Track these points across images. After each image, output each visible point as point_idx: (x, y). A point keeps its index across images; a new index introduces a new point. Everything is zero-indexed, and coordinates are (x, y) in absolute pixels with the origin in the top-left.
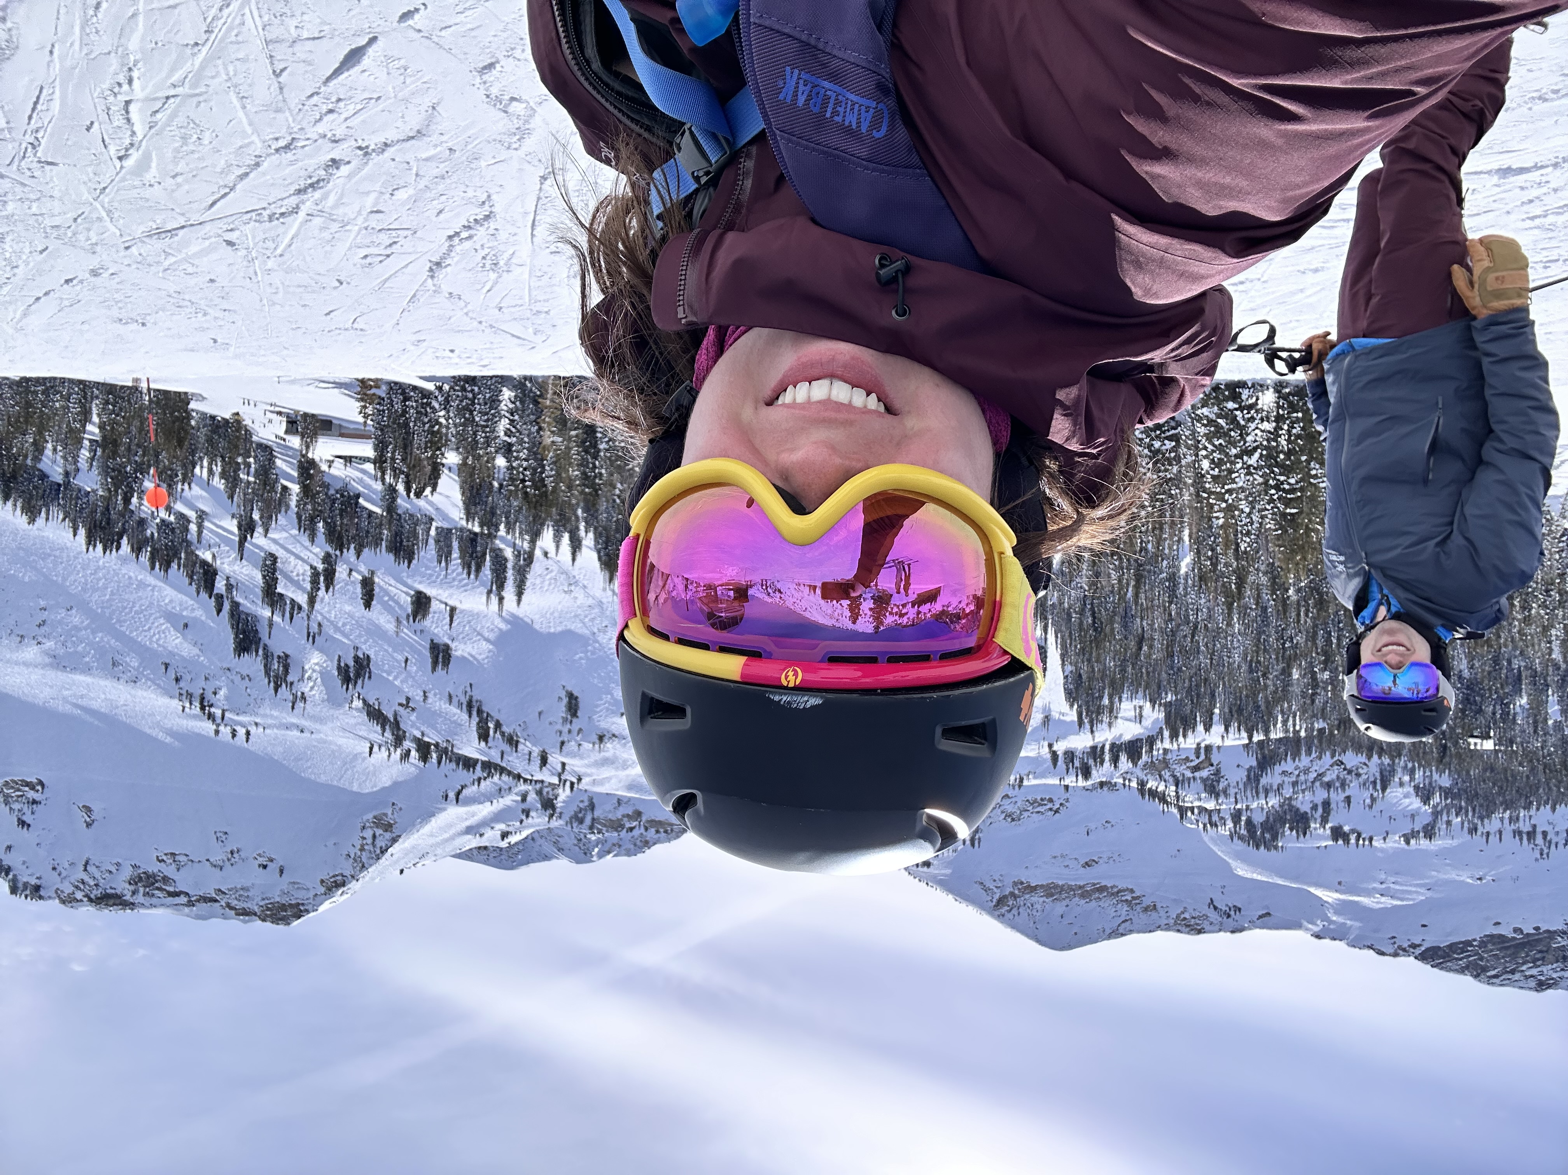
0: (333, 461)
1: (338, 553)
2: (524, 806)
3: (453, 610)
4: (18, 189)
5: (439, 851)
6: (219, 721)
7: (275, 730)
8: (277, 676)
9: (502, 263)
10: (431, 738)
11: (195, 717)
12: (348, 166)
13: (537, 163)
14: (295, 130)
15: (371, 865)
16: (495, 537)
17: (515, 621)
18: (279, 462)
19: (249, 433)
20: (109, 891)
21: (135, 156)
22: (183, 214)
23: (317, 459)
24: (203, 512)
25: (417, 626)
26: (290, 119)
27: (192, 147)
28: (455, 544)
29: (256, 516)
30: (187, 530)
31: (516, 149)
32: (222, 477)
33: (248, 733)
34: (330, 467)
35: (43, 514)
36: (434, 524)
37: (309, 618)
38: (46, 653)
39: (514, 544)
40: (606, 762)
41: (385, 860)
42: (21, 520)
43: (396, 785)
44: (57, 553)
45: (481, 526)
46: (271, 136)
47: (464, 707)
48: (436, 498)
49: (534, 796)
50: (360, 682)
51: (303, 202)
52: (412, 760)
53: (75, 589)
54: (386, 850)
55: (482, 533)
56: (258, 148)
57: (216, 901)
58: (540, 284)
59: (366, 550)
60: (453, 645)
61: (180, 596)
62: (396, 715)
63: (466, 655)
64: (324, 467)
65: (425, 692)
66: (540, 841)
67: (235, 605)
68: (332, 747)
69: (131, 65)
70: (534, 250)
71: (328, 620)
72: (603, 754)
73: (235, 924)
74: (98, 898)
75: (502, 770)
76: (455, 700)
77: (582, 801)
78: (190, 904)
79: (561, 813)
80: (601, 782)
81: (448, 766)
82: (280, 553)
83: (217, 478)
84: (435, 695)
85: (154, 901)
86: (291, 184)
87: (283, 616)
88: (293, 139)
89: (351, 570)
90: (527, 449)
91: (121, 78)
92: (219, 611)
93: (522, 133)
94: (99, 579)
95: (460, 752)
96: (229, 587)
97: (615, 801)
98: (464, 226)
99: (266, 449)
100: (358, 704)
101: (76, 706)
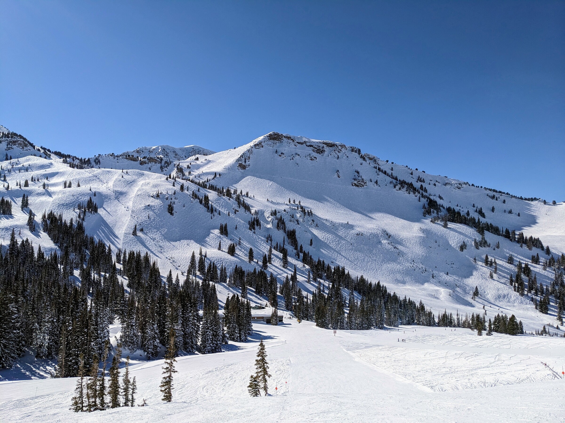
0: (266, 306)
1: (262, 270)
2: (190, 170)
3: (219, 249)
6: (299, 206)
7: (281, 202)
8: (281, 222)
10: (226, 198)
11: (307, 207)
16: (203, 280)
20: (331, 148)
23: (271, 307)
24: (309, 282)
25: (233, 242)
28: (219, 276)
29: (291, 282)
30: (313, 276)
32: (303, 296)
33: (290, 202)
34: (267, 304)
35: (359, 278)
36: (228, 283)
37: (271, 244)
38: (355, 230)
39: (196, 277)
40: (156, 186)
41: (241, 153)
42: (366, 277)
43: (239, 181)
45: (209, 284)
47: (214, 209)
48: (227, 294)
49: (186, 174)
50: (253, 220)
52: (233, 190)
54: (241, 156)
55: (209, 281)
59: (252, 271)
60: (219, 235)
62: (240, 207)
65: (229, 216)
66: (183, 155)
67: (296, 249)
71: (264, 243)
72: (157, 189)
73: (291, 134)
74: (334, 146)
75: (198, 184)
76: (218, 213)
77: (166, 170)
78: (305, 142)
79: (175, 166)
80: (158, 178)
81: (220, 187)
82: (282, 268)
83: (305, 295)
84: (225, 215)
85: (317, 144)
87: (280, 245)
89: (257, 263)
92: (301, 246)
95: (215, 192)
96: (298, 256)
97: (151, 170)
99: (289, 309)
100: (253, 211)
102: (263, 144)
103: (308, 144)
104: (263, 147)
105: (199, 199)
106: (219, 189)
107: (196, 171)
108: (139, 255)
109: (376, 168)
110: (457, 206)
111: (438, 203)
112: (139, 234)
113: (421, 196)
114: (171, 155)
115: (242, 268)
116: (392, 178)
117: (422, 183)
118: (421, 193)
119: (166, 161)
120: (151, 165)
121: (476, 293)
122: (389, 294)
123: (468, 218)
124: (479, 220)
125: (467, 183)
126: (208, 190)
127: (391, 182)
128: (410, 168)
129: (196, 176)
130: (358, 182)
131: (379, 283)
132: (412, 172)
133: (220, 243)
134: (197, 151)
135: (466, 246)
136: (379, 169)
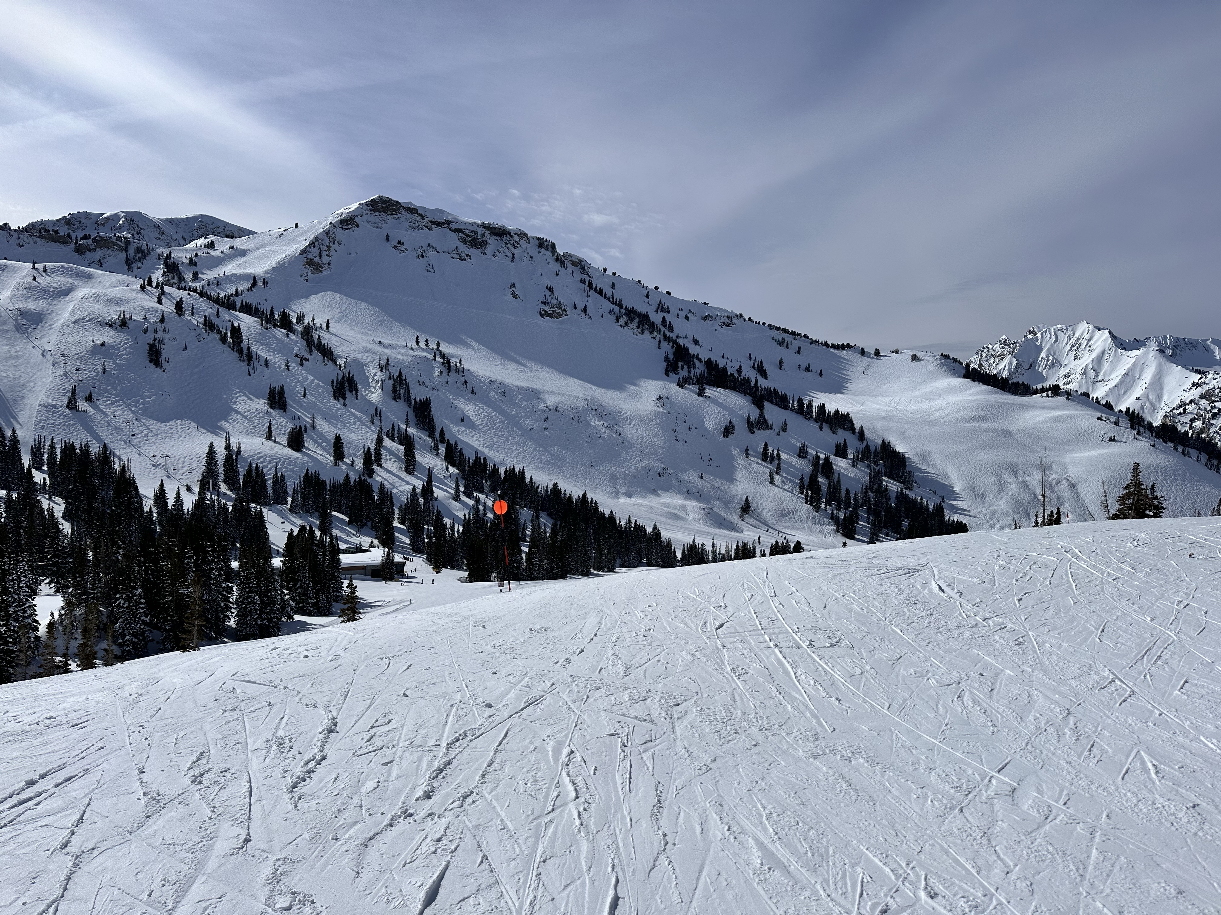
0: (370, 547)
1: (363, 478)
2: (195, 269)
3: (269, 437)
4: (625, 710)
5: (267, 239)
6: (437, 352)
7: (399, 344)
8: (401, 384)
9: (275, 747)
10: (280, 333)
11: (453, 356)
12: (417, 796)
13: (256, 853)
14: (462, 814)
15: (321, 233)
16: (236, 500)
17: (214, 428)
18: (408, 541)
19: (429, 560)
20: (499, 238)
21: (564, 757)
22: (524, 720)
23: (381, 548)
24: (456, 500)
25: (297, 423)
26: (467, 822)
27: (530, 775)
28: (270, 491)
29: (421, 500)
30: (465, 487)
31: (279, 860)
32: (446, 525)
33: (418, 343)
34: (372, 542)
35: (549, 489)
36: (289, 506)
37: (381, 428)
38: (543, 401)
39: (218, 496)
40: (118, 302)
41: (311, 237)
42: (561, 485)
43: (307, 297)
44: (540, 465)
45: (249, 508)
46: (478, 803)
47: (254, 357)
48: (288, 527)
49: (186, 276)
50: (340, 378)
51: (445, 755)
52: (295, 315)
53: (529, 443)
54: (310, 244)
55: (248, 503)
56: (485, 790)
57: (431, 222)
58: (236, 737)
59: (342, 481)
60: (267, 408)
61: (467, 441)
62: (311, 352)
63: (256, 400)
64: (376, 542)
65: (288, 369)
66: (178, 236)
67: (432, 435)
68: (357, 329)
69: (582, 829)
70: (246, 767)
71: (366, 426)
72: (121, 309)
73: (417, 203)
74: (506, 234)
75: (217, 301)
76: (263, 363)
77: (139, 268)
78: (448, 222)
79: (159, 259)
80: (120, 284)
81: (265, 307)
82: (404, 475)
83: (448, 524)
84: (279, 367)
85: (471, 228)
86: (456, 767)
87: (399, 428)
88: (462, 806)
89: (352, 465)
90: (211, 579)
91: (585, 815)
92: (442, 430)
93: (276, 878)
94: (516, 449)
95: (255, 319)
96: (436, 449)
97: (104, 265)
98: (313, 771)
99: (417, 549)
100: (341, 362)
101: (525, 366)
102: (357, 219)
103: (453, 226)
104: (358, 226)
105: (219, 332)
106: (263, 311)
107: (208, 272)
108: (86, 451)
109: (584, 283)
110: (723, 357)
111: (691, 352)
112: (82, 405)
113: (662, 337)
114: (150, 235)
115: (318, 474)
116: (612, 303)
117: (665, 314)
118: (662, 332)
119: (137, 247)
120: (102, 255)
121: (746, 509)
122: (603, 515)
123: (740, 378)
124: (756, 381)
125: (741, 315)
126: (240, 314)
127: (611, 312)
128: (645, 286)
129: (211, 283)
130: (552, 308)
131: (585, 495)
132: (648, 292)
133: (270, 424)
134: (211, 227)
135: (733, 428)
136: (590, 285)
